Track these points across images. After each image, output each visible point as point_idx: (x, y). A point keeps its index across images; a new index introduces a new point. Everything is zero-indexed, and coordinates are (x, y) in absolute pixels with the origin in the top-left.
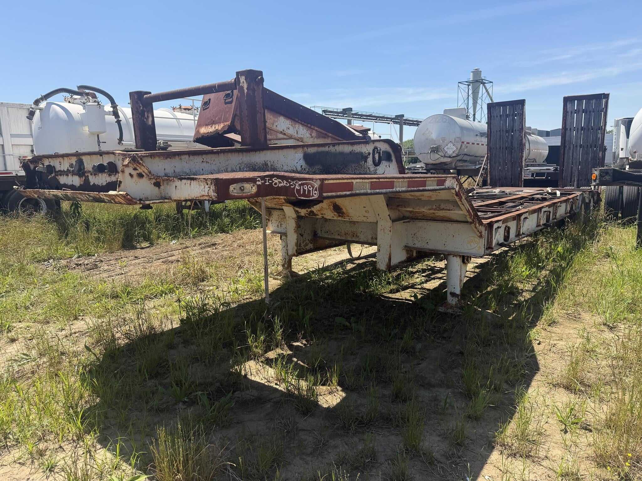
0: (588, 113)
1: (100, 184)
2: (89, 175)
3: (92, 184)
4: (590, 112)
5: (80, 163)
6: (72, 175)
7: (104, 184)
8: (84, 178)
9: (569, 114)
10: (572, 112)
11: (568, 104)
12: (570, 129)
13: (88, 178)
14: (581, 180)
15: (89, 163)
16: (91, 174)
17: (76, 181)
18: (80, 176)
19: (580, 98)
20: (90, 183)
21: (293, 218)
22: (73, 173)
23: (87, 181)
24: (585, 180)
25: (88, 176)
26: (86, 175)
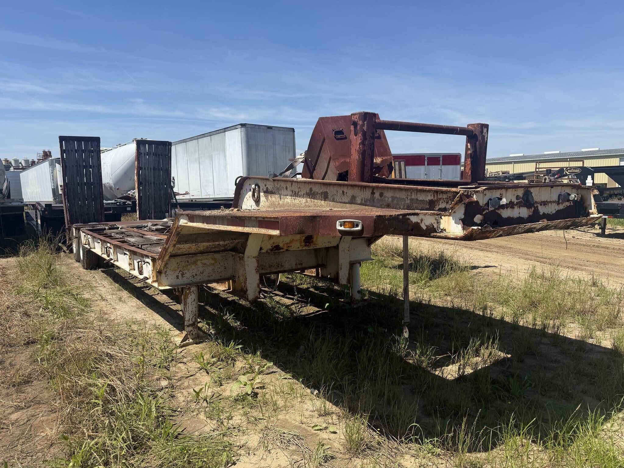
0: (157, 156)
1: (549, 213)
2: (539, 205)
3: (541, 213)
4: (159, 155)
5: (527, 194)
6: (519, 207)
7: (554, 212)
8: (533, 209)
9: (143, 155)
10: (145, 154)
11: (141, 146)
12: (145, 168)
13: (538, 209)
14: (157, 212)
15: (538, 195)
16: (541, 205)
17: (524, 212)
18: (529, 207)
19: (151, 143)
20: (539, 213)
21: (254, 257)
22: (520, 205)
23: (536, 211)
24: (160, 212)
25: (537, 206)
26: (535, 205)
